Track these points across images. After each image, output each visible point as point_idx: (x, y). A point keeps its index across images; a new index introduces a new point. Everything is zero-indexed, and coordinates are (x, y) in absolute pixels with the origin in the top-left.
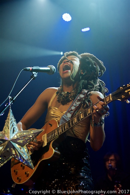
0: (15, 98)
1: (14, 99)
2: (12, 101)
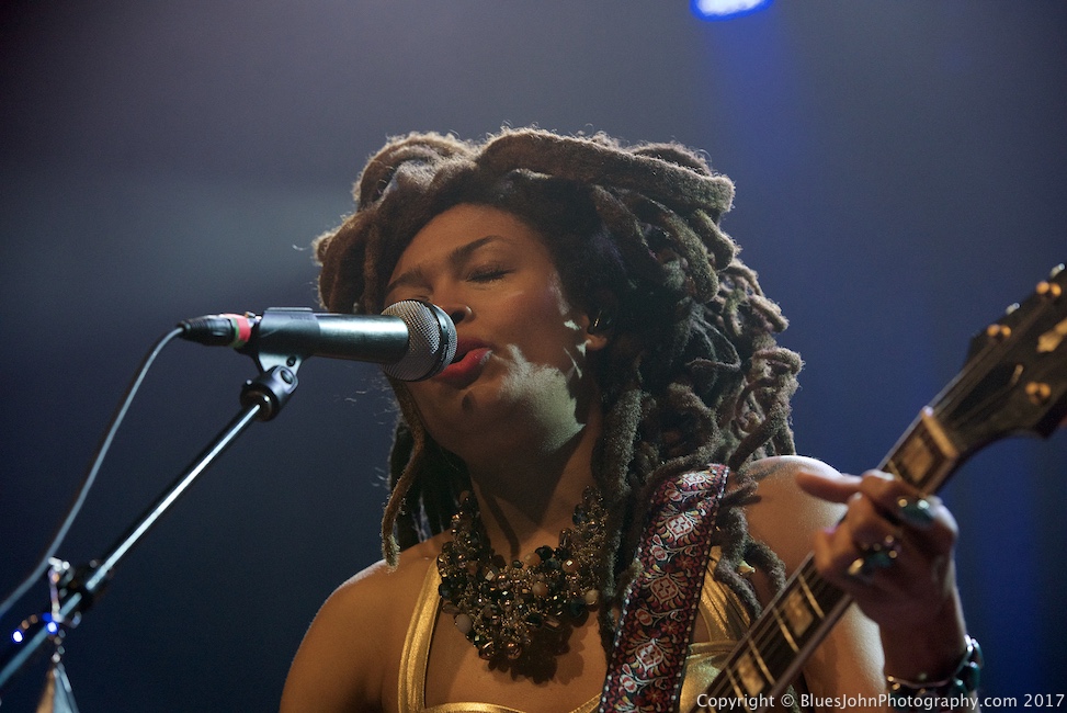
0: (102, 572)
1: (91, 584)
2: (75, 600)
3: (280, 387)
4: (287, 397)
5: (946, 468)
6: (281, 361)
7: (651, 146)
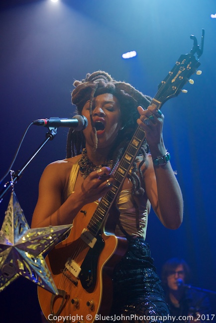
0: (21, 172)
1: (19, 175)
2: (16, 178)
3: (53, 133)
4: (55, 135)
5: (160, 105)
6: (53, 128)
7: (148, 96)
